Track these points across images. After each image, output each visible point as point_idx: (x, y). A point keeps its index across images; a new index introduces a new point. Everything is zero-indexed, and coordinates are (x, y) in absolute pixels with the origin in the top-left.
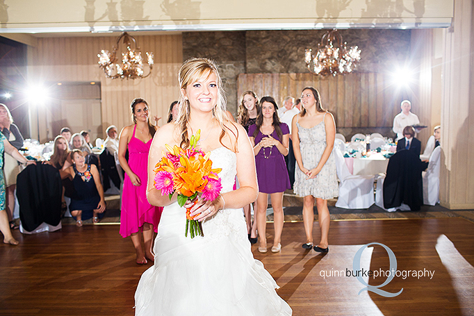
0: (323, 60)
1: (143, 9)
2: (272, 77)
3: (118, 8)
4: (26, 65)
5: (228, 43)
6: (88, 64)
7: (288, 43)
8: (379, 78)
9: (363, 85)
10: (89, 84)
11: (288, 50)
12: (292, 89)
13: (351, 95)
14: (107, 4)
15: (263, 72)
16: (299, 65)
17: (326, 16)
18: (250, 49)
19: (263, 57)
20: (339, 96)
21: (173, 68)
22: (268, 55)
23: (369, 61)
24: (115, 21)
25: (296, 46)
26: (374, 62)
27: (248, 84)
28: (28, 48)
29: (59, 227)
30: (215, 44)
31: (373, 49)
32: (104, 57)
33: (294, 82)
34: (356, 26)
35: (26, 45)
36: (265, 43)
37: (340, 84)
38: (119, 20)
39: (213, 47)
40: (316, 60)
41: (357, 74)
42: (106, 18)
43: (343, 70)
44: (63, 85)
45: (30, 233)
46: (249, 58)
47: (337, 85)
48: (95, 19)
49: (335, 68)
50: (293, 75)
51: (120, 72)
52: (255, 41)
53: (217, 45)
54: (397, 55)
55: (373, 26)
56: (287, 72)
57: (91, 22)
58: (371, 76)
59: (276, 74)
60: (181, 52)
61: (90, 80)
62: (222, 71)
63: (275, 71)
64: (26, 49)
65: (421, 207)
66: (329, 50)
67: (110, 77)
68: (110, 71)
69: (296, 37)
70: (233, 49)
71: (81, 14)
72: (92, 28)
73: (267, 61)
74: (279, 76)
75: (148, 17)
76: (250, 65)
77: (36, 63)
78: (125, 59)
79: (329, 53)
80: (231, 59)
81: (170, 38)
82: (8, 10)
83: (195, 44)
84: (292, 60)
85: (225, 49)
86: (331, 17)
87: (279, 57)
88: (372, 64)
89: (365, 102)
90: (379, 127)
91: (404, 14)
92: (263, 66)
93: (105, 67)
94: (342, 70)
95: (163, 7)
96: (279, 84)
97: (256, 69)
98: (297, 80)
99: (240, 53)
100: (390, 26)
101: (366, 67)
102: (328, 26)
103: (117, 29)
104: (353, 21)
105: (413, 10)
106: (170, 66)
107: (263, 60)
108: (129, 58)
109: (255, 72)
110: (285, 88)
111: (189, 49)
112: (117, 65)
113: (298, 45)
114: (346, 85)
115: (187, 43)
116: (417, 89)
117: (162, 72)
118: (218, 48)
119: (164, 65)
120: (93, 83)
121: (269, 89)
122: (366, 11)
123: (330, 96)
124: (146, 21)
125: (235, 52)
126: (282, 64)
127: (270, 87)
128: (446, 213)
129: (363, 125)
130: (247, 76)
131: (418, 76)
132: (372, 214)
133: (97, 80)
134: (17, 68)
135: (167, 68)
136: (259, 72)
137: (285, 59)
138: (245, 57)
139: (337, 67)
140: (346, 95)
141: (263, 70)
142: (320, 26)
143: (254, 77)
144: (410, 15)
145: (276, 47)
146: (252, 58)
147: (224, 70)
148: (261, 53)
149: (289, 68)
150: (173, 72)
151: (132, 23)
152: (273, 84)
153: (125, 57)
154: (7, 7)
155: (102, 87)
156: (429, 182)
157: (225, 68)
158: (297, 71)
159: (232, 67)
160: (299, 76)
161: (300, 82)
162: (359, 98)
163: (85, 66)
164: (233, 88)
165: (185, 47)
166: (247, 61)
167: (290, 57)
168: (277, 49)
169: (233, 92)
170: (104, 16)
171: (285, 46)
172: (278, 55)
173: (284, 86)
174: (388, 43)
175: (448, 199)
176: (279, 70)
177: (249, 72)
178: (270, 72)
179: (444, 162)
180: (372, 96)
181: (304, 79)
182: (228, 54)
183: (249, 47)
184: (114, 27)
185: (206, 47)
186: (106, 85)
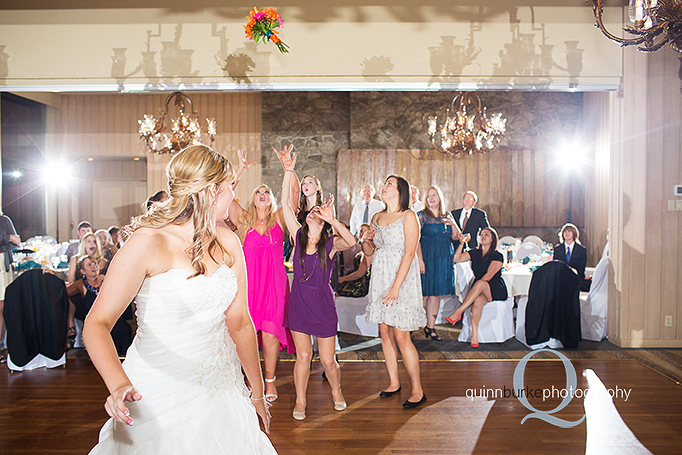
0: (453, 132)
1: (191, 61)
2: (387, 154)
3: (157, 59)
4: (44, 132)
5: (326, 106)
6: (130, 132)
7: (409, 107)
8: (538, 157)
9: (515, 167)
10: (131, 159)
11: (409, 117)
12: (413, 172)
13: (499, 180)
14: (142, 53)
15: (373, 147)
16: (423, 138)
17: (443, 73)
18: (356, 114)
19: (373, 125)
20: (481, 183)
21: (248, 139)
22: (381, 123)
23: (524, 134)
24: (153, 77)
25: (419, 111)
26: (531, 135)
27: (352, 163)
28: (48, 109)
29: (62, 361)
30: (307, 106)
31: (530, 116)
32: (148, 125)
33: (417, 162)
34: (486, 88)
35: (45, 105)
36: (377, 106)
37: (482, 165)
38: (158, 76)
39: (304, 111)
40: (444, 131)
41: (506, 152)
42: (141, 73)
43: (481, 145)
44: (95, 161)
45: (20, 369)
46: (354, 128)
47: (478, 166)
48: (125, 74)
49: (469, 143)
50: (416, 152)
51: (169, 145)
52: (362, 104)
53: (309, 108)
54: (563, 125)
55: (511, 88)
56: (408, 147)
57: (120, 78)
58: (527, 155)
59: (391, 151)
60: (260, 117)
61: (133, 154)
62: (317, 145)
63: (390, 145)
64: (45, 111)
65: (579, 343)
66: (460, 118)
67: (155, 151)
68: (154, 144)
69: (420, 99)
70: (332, 114)
71: (106, 67)
72: (122, 87)
73: (379, 131)
74: (396, 152)
75: (197, 72)
76: (355, 137)
77: (59, 130)
78: (176, 128)
79: (461, 122)
80: (330, 127)
81: (245, 98)
82: (9, 60)
83: (280, 107)
84: (414, 131)
85: (322, 115)
86: (451, 74)
87: (396, 126)
88: (528, 138)
89: (518, 192)
90: (538, 227)
91: (553, 71)
92: (373, 138)
93: (147, 138)
94: (479, 145)
95: (219, 59)
96: (396, 163)
97: (364, 143)
98: (422, 158)
99: (342, 120)
100: (534, 88)
101: (519, 141)
102: (447, 87)
103: (155, 88)
104: (482, 80)
105: (565, 66)
106: (243, 136)
107: (373, 130)
108: (181, 126)
109: (362, 146)
110: (405, 169)
111: (271, 114)
112: (165, 135)
113: (423, 111)
114: (491, 166)
115: (268, 105)
116: (591, 174)
117: (232, 145)
118: (312, 113)
119: (236, 135)
120: (137, 159)
121: (382, 171)
122: (499, 66)
123: (468, 181)
124: (196, 77)
125: (335, 119)
126: (401, 135)
127: (383, 168)
128: (614, 352)
129: (515, 224)
130: (351, 153)
131: (593, 155)
132: (506, 353)
133: (142, 154)
134: (30, 136)
135: (240, 140)
136: (368, 147)
137: (404, 129)
138: (349, 126)
139: (473, 142)
140: (491, 181)
141: (373, 144)
142: (436, 87)
143: (360, 154)
144: (562, 73)
145: (392, 113)
146: (358, 127)
147: (319, 143)
148: (372, 120)
149: (410, 141)
150: (248, 145)
151: (176, 81)
152: (386, 165)
153: (176, 124)
154: (6, 56)
155: (149, 164)
156: (593, 307)
157: (321, 141)
158: (421, 147)
159: (330, 140)
160: (424, 153)
161: (426, 162)
162: (509, 185)
163: (125, 135)
164: (332, 169)
165: (266, 111)
166: (352, 131)
167: (412, 127)
168: (393, 115)
169: (332, 174)
170: (138, 69)
171: (404, 112)
172: (395, 124)
173: (402, 166)
174: (550, 108)
175: (619, 333)
176: (395, 145)
177: (354, 147)
178: (384, 147)
179: (613, 279)
180: (528, 182)
181: (431, 158)
182: (325, 120)
183: (355, 112)
184: (151, 85)
185: (294, 110)
186: (154, 162)
